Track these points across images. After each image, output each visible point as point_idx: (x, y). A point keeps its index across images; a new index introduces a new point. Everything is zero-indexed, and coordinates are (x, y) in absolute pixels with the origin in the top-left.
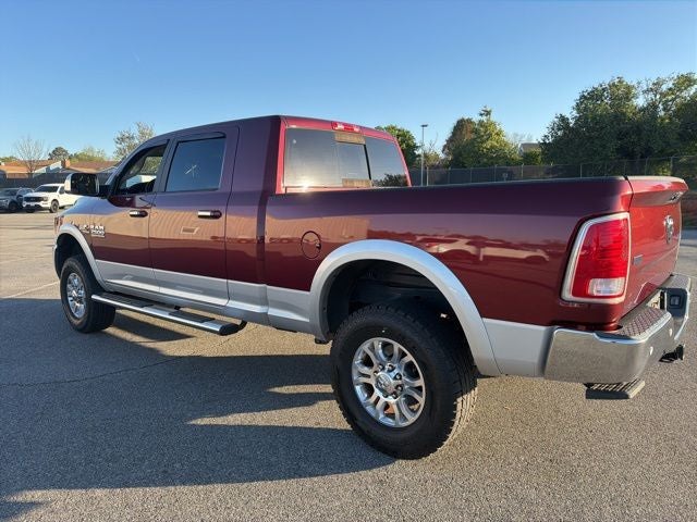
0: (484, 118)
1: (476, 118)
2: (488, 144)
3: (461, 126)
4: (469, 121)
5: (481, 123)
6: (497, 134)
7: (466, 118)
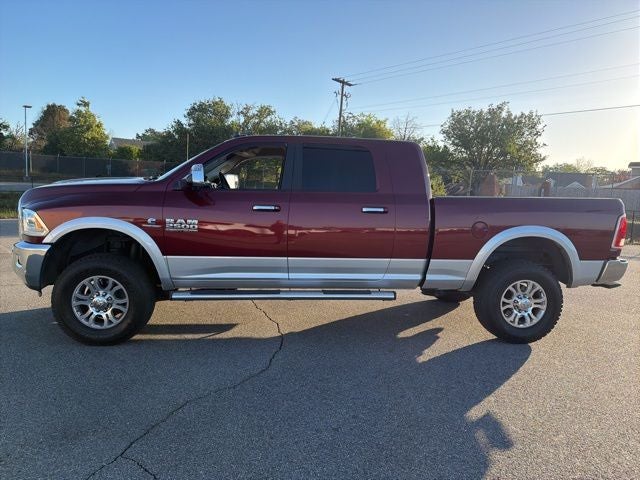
0: (82, 109)
1: (72, 108)
2: (89, 135)
3: (52, 112)
4: (62, 108)
5: (78, 113)
6: (97, 126)
7: (58, 104)
